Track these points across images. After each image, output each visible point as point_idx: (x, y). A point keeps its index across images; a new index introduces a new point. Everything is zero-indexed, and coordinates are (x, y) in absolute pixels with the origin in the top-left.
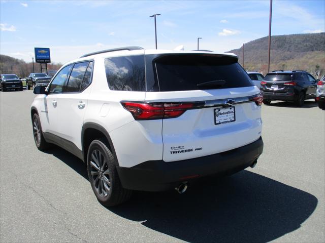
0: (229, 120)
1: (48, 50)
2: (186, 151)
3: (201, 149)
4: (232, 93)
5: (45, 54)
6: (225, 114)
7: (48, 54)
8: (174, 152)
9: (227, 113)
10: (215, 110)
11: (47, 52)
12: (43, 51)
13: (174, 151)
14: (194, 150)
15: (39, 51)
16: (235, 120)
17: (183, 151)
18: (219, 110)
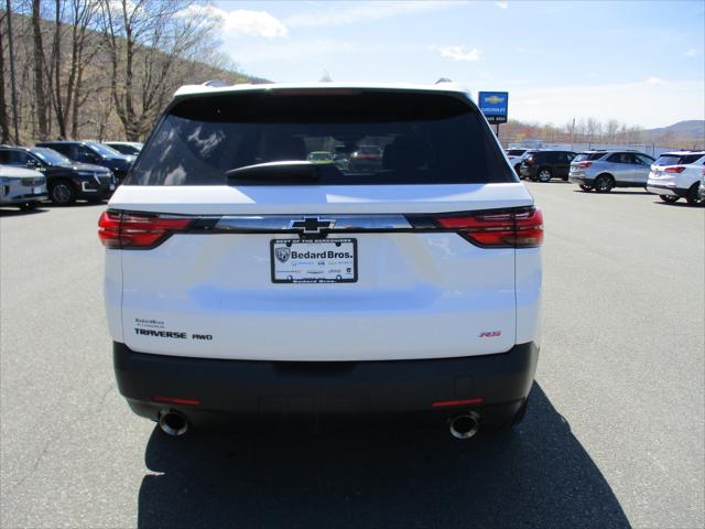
0: (333, 276)
1: (505, 95)
2: (169, 334)
3: (209, 337)
4: (331, 199)
5: (498, 105)
6: (314, 256)
7: (505, 104)
8: (143, 332)
9: (323, 255)
10: (273, 242)
11: (501, 100)
12: (495, 99)
13: (143, 328)
14: (189, 336)
15: (487, 99)
16: (355, 280)
17: (161, 334)
18: (289, 245)
